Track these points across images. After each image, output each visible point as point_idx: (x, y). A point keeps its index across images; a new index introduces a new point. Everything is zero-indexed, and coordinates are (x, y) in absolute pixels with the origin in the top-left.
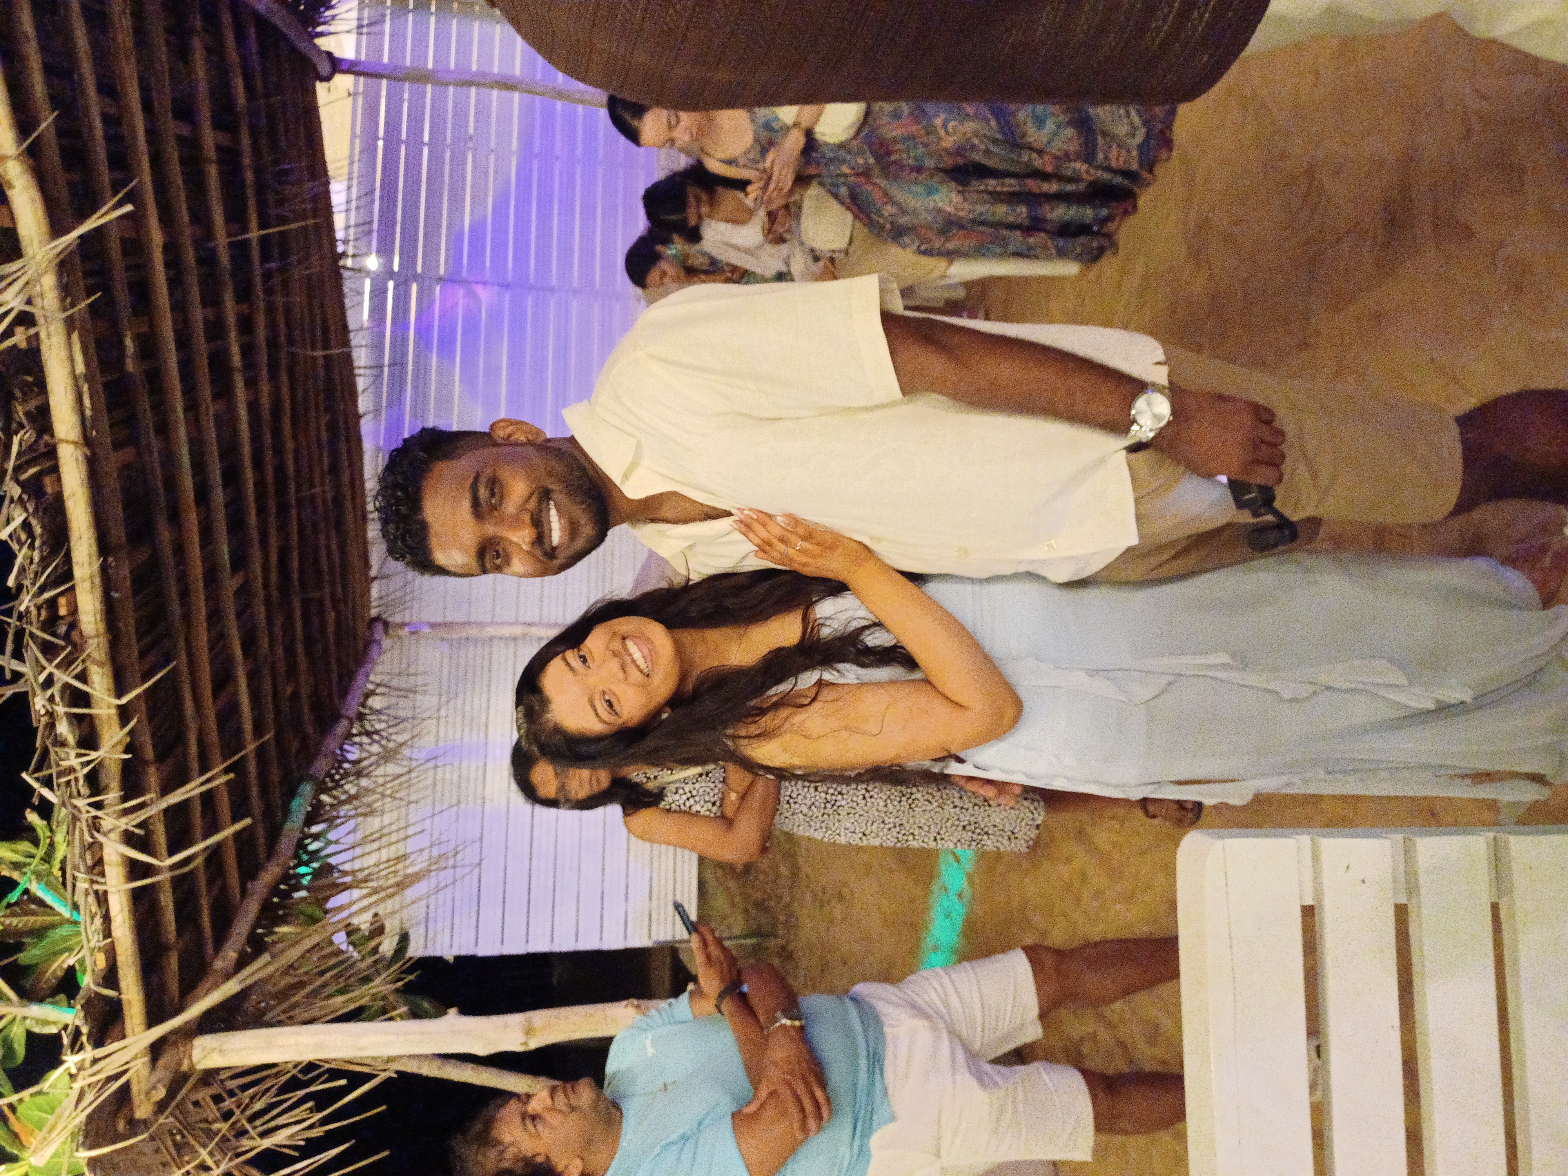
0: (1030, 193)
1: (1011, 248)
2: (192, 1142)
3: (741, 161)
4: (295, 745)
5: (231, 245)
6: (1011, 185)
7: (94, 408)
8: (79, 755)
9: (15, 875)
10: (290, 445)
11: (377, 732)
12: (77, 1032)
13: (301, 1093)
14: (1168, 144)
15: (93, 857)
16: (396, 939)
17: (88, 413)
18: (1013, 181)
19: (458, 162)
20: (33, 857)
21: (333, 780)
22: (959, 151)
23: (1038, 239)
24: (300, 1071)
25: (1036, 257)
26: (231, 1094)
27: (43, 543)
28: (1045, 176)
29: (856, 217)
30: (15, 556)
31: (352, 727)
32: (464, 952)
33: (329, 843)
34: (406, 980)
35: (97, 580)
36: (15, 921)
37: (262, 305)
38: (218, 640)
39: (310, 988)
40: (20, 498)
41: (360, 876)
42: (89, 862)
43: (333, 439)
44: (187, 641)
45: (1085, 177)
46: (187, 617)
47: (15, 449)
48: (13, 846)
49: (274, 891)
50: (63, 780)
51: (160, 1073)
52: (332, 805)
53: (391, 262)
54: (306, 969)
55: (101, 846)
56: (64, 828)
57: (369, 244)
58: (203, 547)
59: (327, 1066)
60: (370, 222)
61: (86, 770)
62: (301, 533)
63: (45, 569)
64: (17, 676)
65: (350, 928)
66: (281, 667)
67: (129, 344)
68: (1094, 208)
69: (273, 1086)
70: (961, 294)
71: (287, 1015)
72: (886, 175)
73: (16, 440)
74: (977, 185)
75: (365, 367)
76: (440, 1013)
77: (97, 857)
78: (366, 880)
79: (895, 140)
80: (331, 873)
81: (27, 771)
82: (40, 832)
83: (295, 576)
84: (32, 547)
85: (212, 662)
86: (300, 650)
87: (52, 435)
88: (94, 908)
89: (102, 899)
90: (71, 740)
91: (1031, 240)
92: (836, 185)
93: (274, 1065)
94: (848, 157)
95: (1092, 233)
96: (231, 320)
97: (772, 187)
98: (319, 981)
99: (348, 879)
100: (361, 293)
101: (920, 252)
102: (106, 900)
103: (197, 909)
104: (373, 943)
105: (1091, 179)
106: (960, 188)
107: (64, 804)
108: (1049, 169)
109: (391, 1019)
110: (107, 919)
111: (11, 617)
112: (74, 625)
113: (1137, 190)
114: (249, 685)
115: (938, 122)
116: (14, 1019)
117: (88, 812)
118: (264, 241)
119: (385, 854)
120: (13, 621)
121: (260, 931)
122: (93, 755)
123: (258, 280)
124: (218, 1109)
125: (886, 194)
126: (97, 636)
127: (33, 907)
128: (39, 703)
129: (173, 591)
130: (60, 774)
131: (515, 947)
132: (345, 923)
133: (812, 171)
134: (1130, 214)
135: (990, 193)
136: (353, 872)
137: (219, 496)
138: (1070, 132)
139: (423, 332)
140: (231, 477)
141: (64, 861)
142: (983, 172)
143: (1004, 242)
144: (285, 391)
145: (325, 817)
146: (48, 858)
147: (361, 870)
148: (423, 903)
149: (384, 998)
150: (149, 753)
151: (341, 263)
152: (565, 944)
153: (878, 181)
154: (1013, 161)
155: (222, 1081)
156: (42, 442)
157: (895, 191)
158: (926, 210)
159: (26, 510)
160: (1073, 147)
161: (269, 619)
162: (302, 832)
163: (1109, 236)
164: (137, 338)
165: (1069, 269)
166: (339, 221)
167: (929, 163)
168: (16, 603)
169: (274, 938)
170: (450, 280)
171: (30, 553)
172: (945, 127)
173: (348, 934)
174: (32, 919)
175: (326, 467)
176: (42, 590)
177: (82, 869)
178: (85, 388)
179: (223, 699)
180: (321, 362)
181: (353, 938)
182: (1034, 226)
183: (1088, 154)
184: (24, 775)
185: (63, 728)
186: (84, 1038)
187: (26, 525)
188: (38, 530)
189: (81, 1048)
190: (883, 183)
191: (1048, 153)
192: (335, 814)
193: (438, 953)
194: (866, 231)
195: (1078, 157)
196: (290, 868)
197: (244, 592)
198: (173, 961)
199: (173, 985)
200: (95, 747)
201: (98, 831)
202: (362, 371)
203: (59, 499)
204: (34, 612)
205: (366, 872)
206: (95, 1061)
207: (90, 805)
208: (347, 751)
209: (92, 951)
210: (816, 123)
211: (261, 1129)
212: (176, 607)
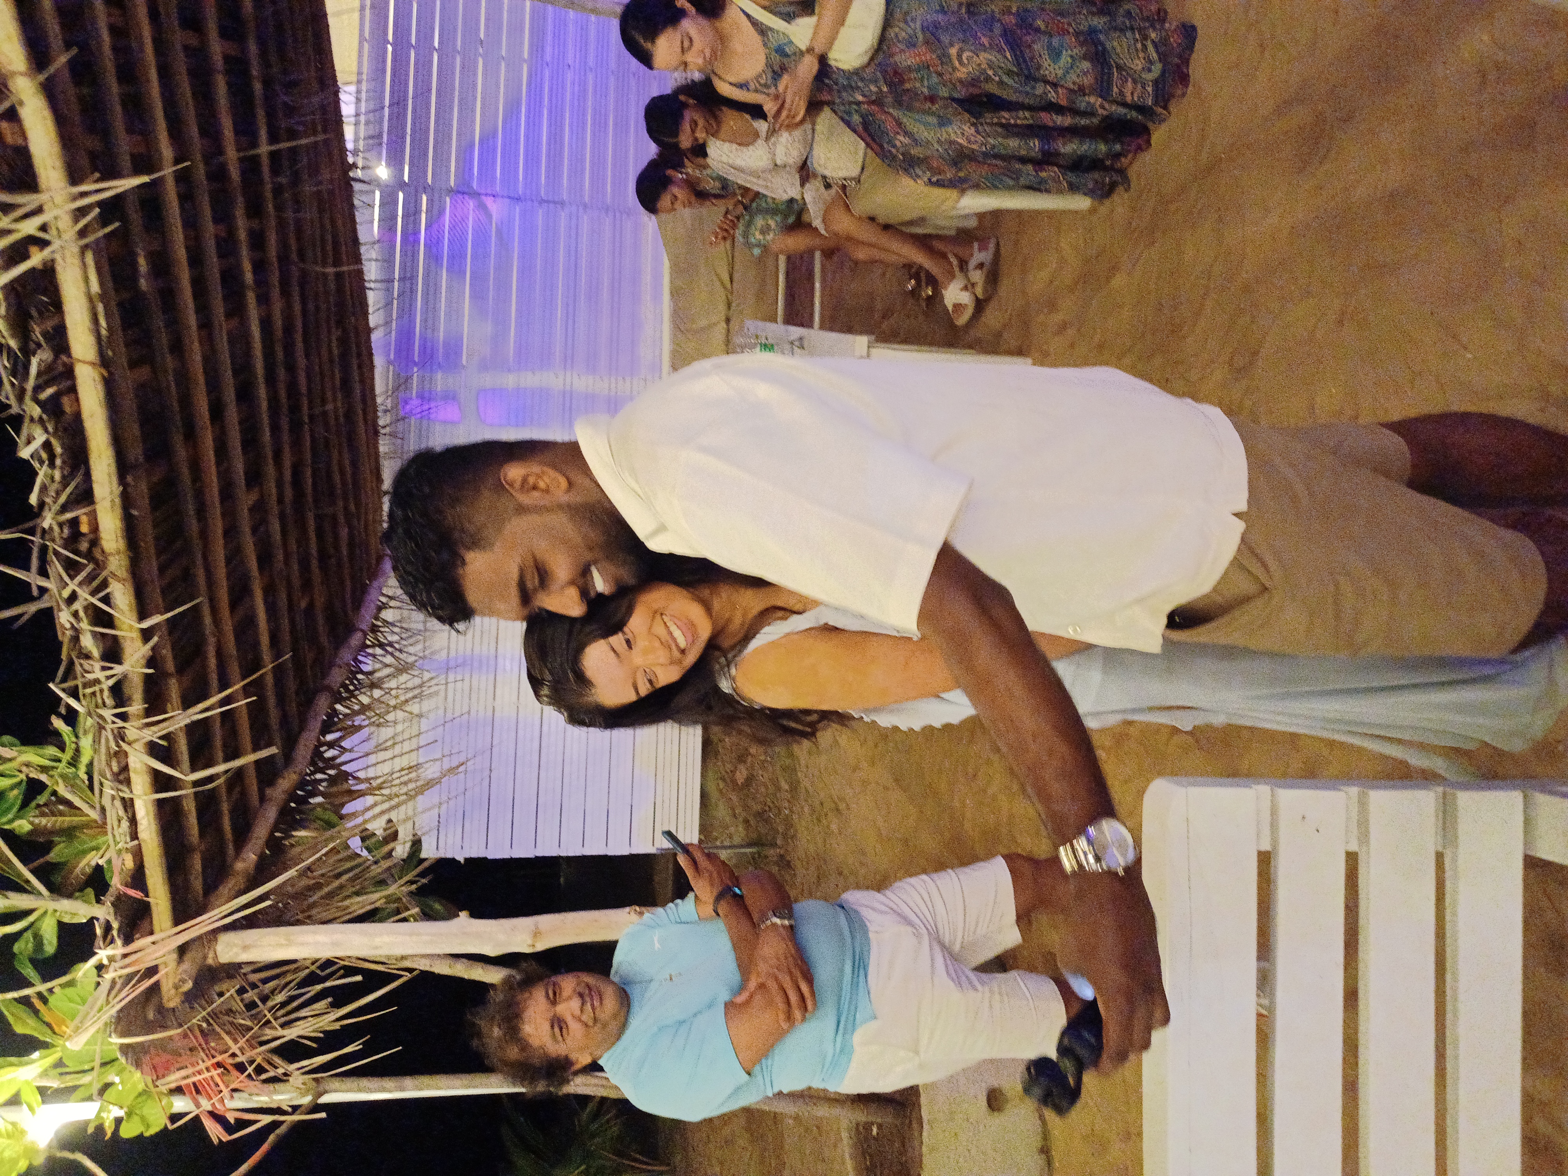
0: (1045, 127)
1: (1022, 181)
2: (218, 1029)
3: (752, 86)
4: (310, 656)
5: (241, 160)
6: (1023, 118)
7: (110, 329)
8: (104, 669)
9: (43, 778)
10: (302, 362)
11: (391, 644)
12: (108, 928)
13: (319, 987)
14: (1184, 79)
15: (119, 762)
16: (408, 845)
17: (104, 332)
18: (1027, 114)
19: (469, 69)
20: (59, 761)
21: (347, 690)
22: (974, 82)
23: (1049, 173)
24: (318, 968)
25: (1048, 191)
26: (254, 986)
27: (64, 462)
28: (1058, 109)
29: (868, 145)
30: (36, 474)
31: (366, 638)
32: (474, 854)
33: (344, 750)
34: (419, 884)
35: (118, 501)
36: (44, 821)
37: (273, 223)
38: (234, 555)
39: (326, 890)
40: (41, 418)
41: (375, 783)
42: (115, 769)
43: (344, 355)
44: (205, 558)
45: (1100, 111)
46: (204, 534)
47: (33, 370)
48: (40, 751)
49: (292, 796)
50: (89, 691)
51: (186, 966)
52: (346, 715)
53: (402, 170)
54: (323, 871)
55: (126, 754)
56: (90, 737)
57: (380, 154)
58: (218, 464)
59: (342, 963)
60: (380, 135)
61: (111, 682)
62: (314, 449)
63: (65, 486)
64: (43, 590)
65: (364, 834)
66: (296, 582)
67: (143, 264)
68: (1106, 142)
69: (290, 982)
70: (973, 223)
71: (306, 914)
72: (899, 103)
73: (34, 362)
74: (988, 117)
75: (376, 281)
76: (450, 915)
77: (123, 764)
78: (380, 788)
79: (909, 69)
80: (347, 780)
81: (53, 681)
82: (66, 738)
83: (309, 489)
84: (52, 465)
85: (229, 576)
86: (314, 563)
87: (69, 356)
88: (121, 812)
89: (128, 805)
90: (96, 653)
91: (1043, 174)
92: (849, 113)
93: (294, 961)
94: (860, 84)
95: (1106, 169)
96: (242, 235)
97: (784, 114)
98: (336, 883)
99: (362, 787)
100: (371, 206)
101: (930, 183)
102: (132, 805)
103: (218, 815)
104: (386, 849)
105: (1105, 113)
106: (973, 120)
107: (89, 714)
108: (1064, 102)
109: (405, 920)
110: (133, 821)
111: (33, 535)
112: (95, 542)
113: (1150, 125)
114: (266, 602)
115: (953, 51)
116: (45, 913)
117: (114, 722)
118: (273, 155)
119: (398, 763)
120: (37, 539)
121: (277, 834)
122: (118, 669)
123: (269, 195)
124: (242, 1000)
125: (899, 124)
126: (118, 552)
127: (61, 807)
128: (64, 618)
129: (191, 508)
130: (85, 686)
131: (523, 851)
132: (361, 828)
133: (826, 97)
134: (1142, 150)
135: (1002, 125)
136: (368, 780)
137: (232, 414)
138: (1086, 65)
139: (433, 245)
140: (245, 393)
141: (90, 765)
142: (995, 103)
143: (1016, 176)
144: (297, 308)
145: (339, 726)
146: (74, 762)
147: (376, 778)
148: (436, 811)
149: (399, 900)
150: (170, 666)
151: (351, 174)
152: (571, 849)
153: (891, 110)
154: (1027, 93)
155: (245, 974)
156: (59, 362)
157: (908, 121)
158: (939, 141)
159: (46, 431)
160: (1088, 81)
161: (284, 533)
162: (319, 740)
163: (1122, 172)
164: (152, 257)
165: (1082, 203)
166: (349, 132)
167: (944, 92)
168: (39, 521)
169: (292, 841)
170: (462, 191)
171: (50, 471)
172: (959, 57)
173: (363, 839)
174: (60, 819)
175: (338, 382)
176: (64, 509)
177: (109, 776)
178: (100, 308)
179: (241, 612)
180: (331, 278)
181: (368, 842)
182: (1046, 159)
183: (1103, 88)
184: (51, 685)
185: (87, 642)
186: (115, 933)
187: (47, 445)
188: (58, 450)
189: (112, 941)
190: (894, 112)
191: (1062, 86)
192: (350, 723)
193: (449, 855)
194: (878, 160)
195: (1093, 91)
196: (307, 774)
197: (259, 509)
198: (197, 863)
199: (197, 884)
200: (118, 661)
201: (123, 740)
202: (372, 285)
203: (78, 417)
204: (56, 528)
205: (379, 781)
206: (125, 956)
207: (115, 715)
208: (361, 662)
209: (119, 852)
210: (830, 48)
211: (283, 1020)
212: (194, 526)
